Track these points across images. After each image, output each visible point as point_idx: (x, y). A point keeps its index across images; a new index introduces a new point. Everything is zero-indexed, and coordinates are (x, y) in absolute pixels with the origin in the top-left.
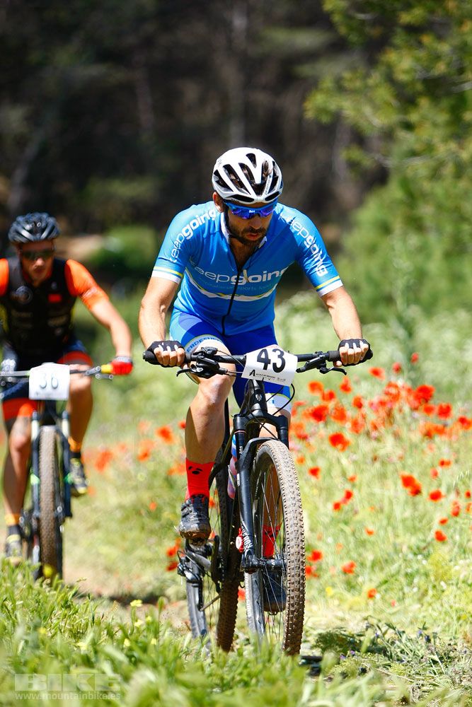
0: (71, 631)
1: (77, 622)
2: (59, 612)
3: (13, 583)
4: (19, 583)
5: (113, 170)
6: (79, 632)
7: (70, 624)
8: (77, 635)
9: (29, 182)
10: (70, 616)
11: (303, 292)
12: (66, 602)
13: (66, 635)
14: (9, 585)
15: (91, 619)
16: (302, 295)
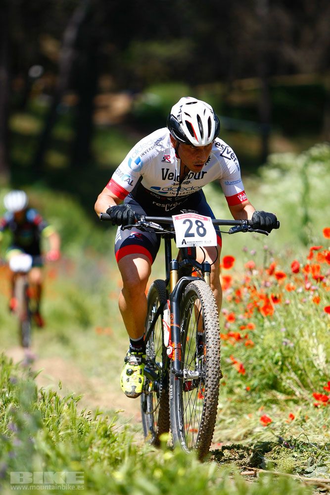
0: (110, 458)
1: (115, 450)
2: (99, 441)
3: (60, 413)
4: (64, 414)
5: (152, 34)
6: (116, 460)
7: (109, 453)
8: (115, 462)
9: (78, 45)
10: (109, 445)
11: (319, 145)
12: (106, 432)
13: (106, 462)
14: (55, 415)
15: (127, 448)
16: (318, 147)
